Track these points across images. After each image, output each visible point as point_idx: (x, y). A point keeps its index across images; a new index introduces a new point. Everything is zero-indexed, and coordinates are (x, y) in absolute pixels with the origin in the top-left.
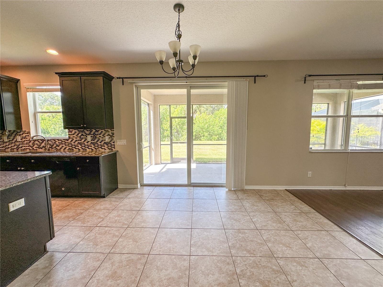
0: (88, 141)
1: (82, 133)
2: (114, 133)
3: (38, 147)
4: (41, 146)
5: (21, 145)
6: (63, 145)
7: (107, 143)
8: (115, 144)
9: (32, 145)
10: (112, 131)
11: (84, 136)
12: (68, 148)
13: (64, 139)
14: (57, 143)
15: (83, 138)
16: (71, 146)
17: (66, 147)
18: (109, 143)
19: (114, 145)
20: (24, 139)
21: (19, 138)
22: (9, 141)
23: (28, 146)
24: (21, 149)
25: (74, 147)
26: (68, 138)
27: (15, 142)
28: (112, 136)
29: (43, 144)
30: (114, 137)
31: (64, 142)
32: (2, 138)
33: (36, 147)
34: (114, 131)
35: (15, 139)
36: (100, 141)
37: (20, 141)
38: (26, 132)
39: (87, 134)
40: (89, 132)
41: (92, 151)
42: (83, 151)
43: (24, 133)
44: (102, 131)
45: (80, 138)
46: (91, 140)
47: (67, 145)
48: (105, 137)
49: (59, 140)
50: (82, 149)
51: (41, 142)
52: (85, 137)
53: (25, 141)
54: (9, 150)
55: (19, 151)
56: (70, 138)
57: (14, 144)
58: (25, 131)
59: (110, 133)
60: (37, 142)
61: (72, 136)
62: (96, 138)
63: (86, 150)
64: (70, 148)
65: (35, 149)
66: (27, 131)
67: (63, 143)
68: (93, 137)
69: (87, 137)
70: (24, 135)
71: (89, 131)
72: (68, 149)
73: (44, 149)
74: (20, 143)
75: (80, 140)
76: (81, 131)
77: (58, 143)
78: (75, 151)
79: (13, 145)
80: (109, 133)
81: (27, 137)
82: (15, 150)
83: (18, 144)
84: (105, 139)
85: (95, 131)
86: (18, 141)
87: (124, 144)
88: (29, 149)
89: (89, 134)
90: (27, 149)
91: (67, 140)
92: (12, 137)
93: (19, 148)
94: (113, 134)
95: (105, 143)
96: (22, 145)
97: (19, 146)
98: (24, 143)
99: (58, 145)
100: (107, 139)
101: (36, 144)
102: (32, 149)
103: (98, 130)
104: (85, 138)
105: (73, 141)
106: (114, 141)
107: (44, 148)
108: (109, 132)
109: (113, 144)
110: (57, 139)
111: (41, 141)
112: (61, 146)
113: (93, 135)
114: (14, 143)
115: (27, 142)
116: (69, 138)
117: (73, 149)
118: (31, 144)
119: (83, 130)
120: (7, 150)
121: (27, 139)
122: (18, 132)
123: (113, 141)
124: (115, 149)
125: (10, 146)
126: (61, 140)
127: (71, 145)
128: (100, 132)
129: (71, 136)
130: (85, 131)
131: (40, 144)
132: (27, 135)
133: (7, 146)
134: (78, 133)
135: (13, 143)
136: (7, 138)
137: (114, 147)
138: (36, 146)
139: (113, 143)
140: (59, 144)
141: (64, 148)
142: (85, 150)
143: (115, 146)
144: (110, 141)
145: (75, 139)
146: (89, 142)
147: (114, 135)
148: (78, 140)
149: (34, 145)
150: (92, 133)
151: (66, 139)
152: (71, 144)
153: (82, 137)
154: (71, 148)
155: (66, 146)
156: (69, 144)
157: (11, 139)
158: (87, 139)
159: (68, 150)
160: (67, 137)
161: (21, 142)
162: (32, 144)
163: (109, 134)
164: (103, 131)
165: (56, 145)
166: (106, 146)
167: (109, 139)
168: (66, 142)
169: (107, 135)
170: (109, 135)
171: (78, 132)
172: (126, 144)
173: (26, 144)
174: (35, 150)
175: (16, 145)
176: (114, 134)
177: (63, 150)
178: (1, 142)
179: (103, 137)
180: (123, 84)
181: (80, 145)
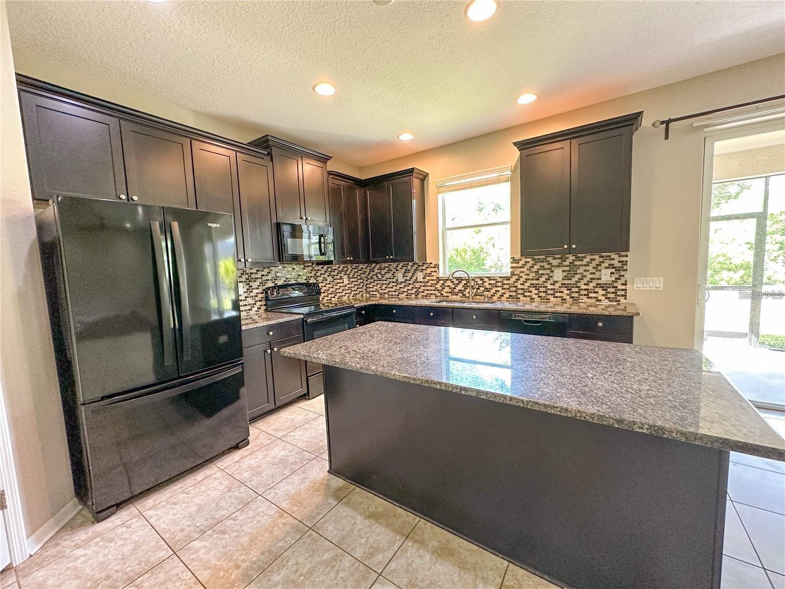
0: (554, 282)
1: (542, 264)
2: (627, 261)
3: (450, 292)
4: (455, 290)
6: (498, 289)
7: (603, 284)
8: (628, 287)
9: (441, 288)
10: (622, 256)
11: (545, 269)
12: (507, 296)
13: (500, 277)
14: (486, 284)
15: (543, 274)
16: (514, 291)
17: (505, 294)
18: (609, 284)
19: (626, 290)
20: (428, 278)
21: (420, 276)
22: (406, 280)
23: (434, 290)
24: (423, 294)
25: (521, 294)
26: (509, 275)
27: (414, 282)
28: (620, 270)
29: (460, 287)
30: (626, 270)
31: (500, 282)
32: (395, 276)
33: (446, 292)
34: (627, 256)
35: (414, 278)
36: (585, 280)
37: (422, 280)
38: (432, 265)
39: (554, 266)
40: (560, 261)
41: (573, 303)
42: (541, 302)
43: (428, 268)
44: (593, 257)
45: (536, 274)
46: (563, 279)
47: (507, 289)
48: (600, 270)
49: (491, 280)
50: (538, 297)
51: (457, 282)
52: (548, 272)
53: (430, 280)
54: (404, 295)
55: (420, 298)
56: (514, 275)
57: (412, 286)
58: (431, 263)
59: (615, 263)
60: (449, 283)
62: (576, 274)
63: (549, 299)
64: (512, 296)
65: (445, 294)
66: (434, 263)
67: (498, 284)
68: (568, 271)
69: (553, 272)
70: (428, 271)
71: (560, 258)
72: (508, 296)
73: (461, 295)
74: (421, 284)
75: (536, 280)
76: (538, 259)
77: (489, 284)
78: (523, 300)
79: (410, 288)
80: (612, 262)
81: (433, 274)
82: (413, 296)
83: (418, 285)
84: (600, 276)
85: (574, 258)
86: (418, 280)
87: (656, 289)
88: (434, 294)
89: (557, 266)
90: (431, 294)
91: (507, 280)
92: (410, 275)
93: (420, 292)
94: (624, 263)
95: (600, 284)
96: (424, 288)
97: (420, 290)
98: (428, 284)
99: (487, 289)
100: (606, 276)
101: (448, 286)
102: (439, 294)
103: (583, 255)
104: (549, 274)
105: (521, 281)
106: (626, 281)
107: (461, 293)
108: (613, 259)
109: (623, 287)
110: (487, 278)
111: (457, 280)
112: (493, 291)
113: (568, 268)
114: (412, 284)
115: (432, 282)
116: (513, 274)
117: (519, 296)
118: (438, 286)
119: (544, 257)
120: (400, 296)
121: (433, 278)
122: (420, 266)
123: (622, 280)
124: (626, 299)
125: (405, 290)
126: (496, 278)
127: (514, 289)
128: (586, 261)
129: (516, 270)
130: (550, 259)
131: (453, 286)
132: (433, 269)
133: (402, 290)
134: (532, 264)
135: (410, 284)
136: (403, 276)
137: (625, 296)
138: (447, 289)
139: (623, 284)
140: (489, 287)
141: (499, 294)
142: (546, 299)
143: (626, 293)
144: (613, 281)
145: (525, 277)
146: (557, 282)
147: (628, 267)
148: (531, 280)
149: (444, 288)
150: (567, 263)
151: (505, 277)
152: (514, 287)
153: (540, 272)
154: (514, 294)
155: (503, 291)
156: (512, 287)
157: (408, 278)
158: (552, 277)
159: (507, 298)
160: (507, 273)
161: (424, 282)
162: (441, 286)
163: (613, 265)
164: (597, 257)
165: (483, 289)
166: (601, 292)
167: (612, 275)
168: (505, 282)
169: (606, 268)
170: (611, 266)
171: (531, 262)
172: (662, 289)
173: (430, 286)
174: (444, 296)
175: (416, 288)
176: (626, 265)
177: (498, 298)
178: (393, 282)
179: (595, 272)
180: (667, 137)
181: (534, 288)
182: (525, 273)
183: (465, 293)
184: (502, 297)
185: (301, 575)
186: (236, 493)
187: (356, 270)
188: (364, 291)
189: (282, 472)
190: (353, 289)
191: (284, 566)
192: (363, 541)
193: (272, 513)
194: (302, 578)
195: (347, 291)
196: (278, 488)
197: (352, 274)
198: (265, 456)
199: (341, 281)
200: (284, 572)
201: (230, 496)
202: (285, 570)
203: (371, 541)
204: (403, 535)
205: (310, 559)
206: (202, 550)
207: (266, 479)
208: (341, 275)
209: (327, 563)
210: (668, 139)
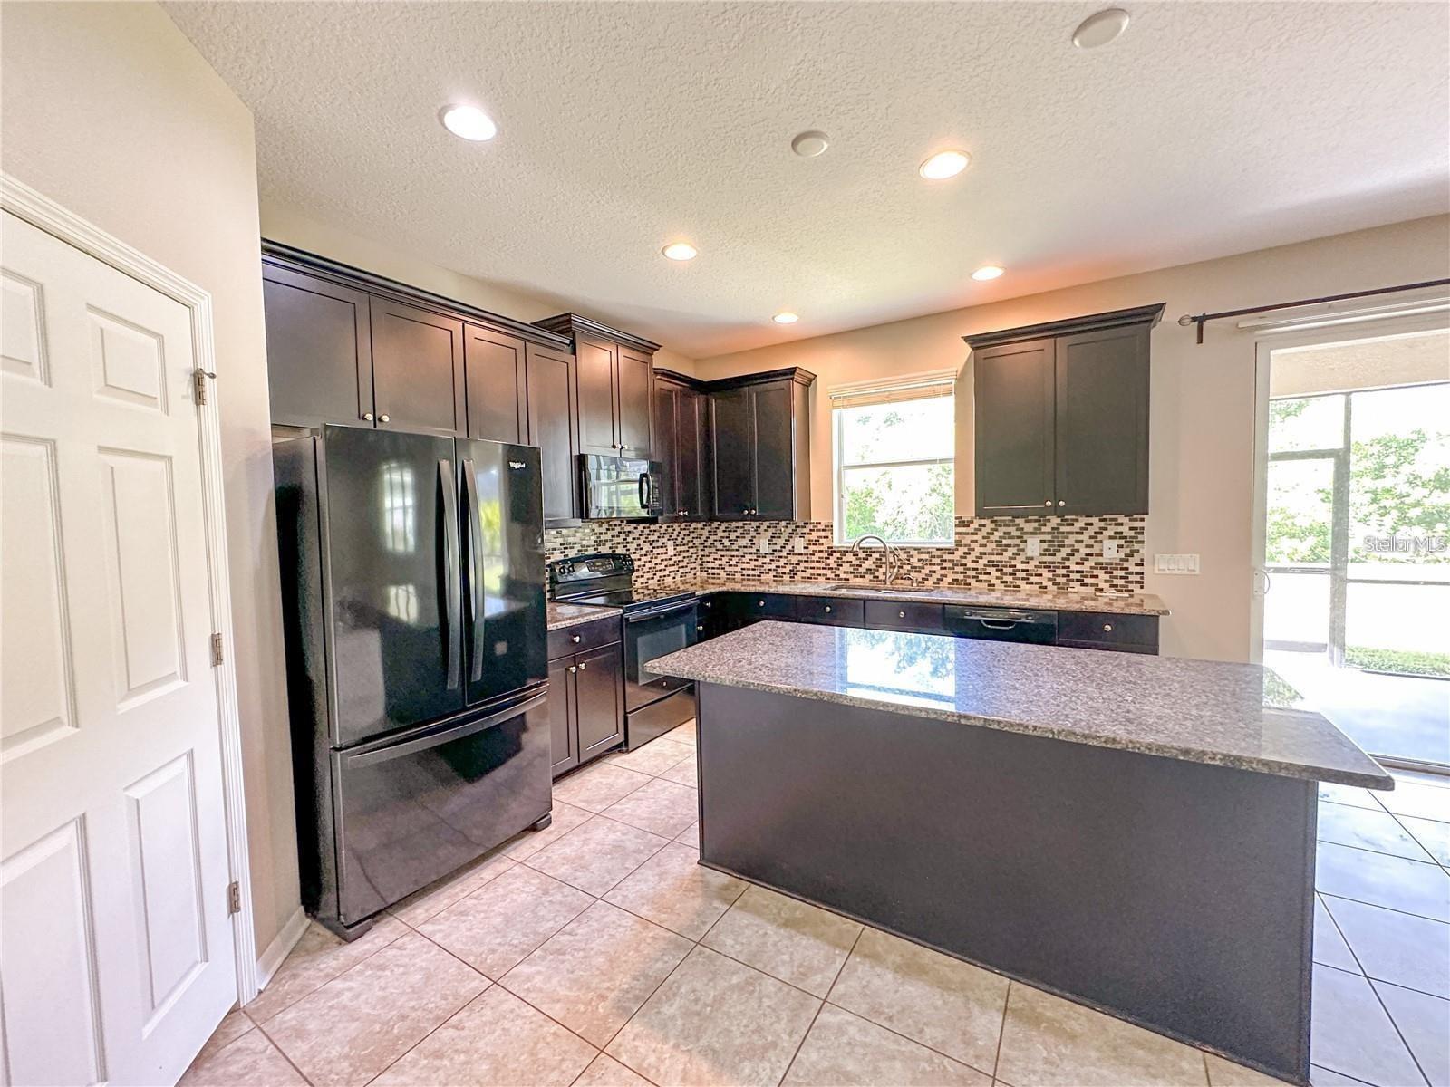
0: (1027, 558)
1: (1008, 529)
2: (1143, 528)
3: (851, 573)
4: (860, 570)
5: (803, 565)
6: (934, 568)
7: (1106, 563)
8: (1146, 569)
9: (835, 565)
10: (1136, 520)
11: (1012, 538)
12: (949, 579)
13: (938, 549)
14: (914, 561)
15: (1010, 546)
16: (961, 573)
17: (946, 576)
18: (1116, 564)
19: (1142, 573)
20: (812, 548)
21: (799, 544)
22: (774, 551)
23: (823, 568)
24: (804, 575)
25: (973, 577)
26: (953, 545)
27: (787, 554)
28: (1132, 541)
29: (869, 564)
30: (1142, 542)
31: (938, 557)
32: (754, 544)
33: (845, 573)
34: (1142, 520)
35: (789, 547)
36: (1077, 557)
37: (803, 551)
38: (819, 527)
39: (1027, 533)
40: (1036, 525)
41: (1058, 593)
42: (1006, 590)
43: (813, 530)
44: (1090, 520)
45: (997, 546)
46: (1041, 555)
47: (950, 568)
48: (1101, 542)
49: (922, 553)
50: (1002, 582)
51: (864, 555)
52: (1017, 542)
53: (816, 551)
54: (770, 576)
55: (798, 581)
56: (961, 546)
57: (784, 560)
58: (820, 523)
59: (1125, 530)
60: (849, 557)
61: (967, 540)
62: (1063, 546)
63: (1019, 587)
64: (957, 580)
65: (843, 576)
66: (824, 522)
67: (934, 560)
68: (1050, 541)
69: (1025, 542)
70: (815, 536)
71: (1036, 521)
72: (951, 581)
73: (871, 577)
74: (800, 558)
75: (998, 554)
76: (1001, 521)
77: (919, 560)
78: (976, 588)
79: (781, 564)
80: (1120, 529)
81: (822, 541)
82: (787, 578)
83: (794, 559)
84: (1102, 550)
85: (1059, 520)
86: (796, 551)
87: (1188, 573)
88: (824, 575)
89: (1031, 533)
90: (817, 575)
91: (949, 553)
92: (781, 542)
93: (798, 571)
94: (1140, 531)
95: (1101, 563)
96: (806, 564)
97: (799, 568)
98: (813, 558)
99: (916, 567)
100: (1110, 551)
101: (848, 562)
102: (833, 576)
103: (1074, 517)
104: (1018, 546)
105: (973, 556)
106: (1142, 560)
107: (871, 574)
108: (1121, 524)
109: (1138, 569)
110: (915, 549)
111: (864, 552)
112: (926, 571)
113: (1049, 537)
114: (785, 557)
115: (821, 555)
116: (959, 544)
117: (969, 581)
118: (831, 561)
119: (1010, 518)
120: (764, 577)
121: (821, 548)
122: (798, 527)
123: (1137, 558)
124: (1142, 587)
125: (773, 567)
126: (930, 550)
127: (962, 569)
128: (1078, 526)
129: (964, 538)
130: (1020, 521)
131: (858, 563)
132: (823, 534)
133: (766, 567)
134: (992, 529)
135: (781, 557)
136: (769, 544)
137: (1141, 583)
138: (846, 567)
139: (1137, 565)
140: (919, 564)
141: (935, 577)
142: (1014, 587)
143: (1142, 578)
144: (1121, 560)
145: (978, 550)
146: (1032, 558)
147: (1145, 537)
148: (990, 554)
149: (841, 565)
150: (1047, 529)
151: (946, 549)
152: (961, 565)
153: (1005, 542)
154: (961, 577)
155: (943, 572)
156: (957, 565)
157: (778, 547)
158: (1023, 550)
159: (949, 584)
160: (950, 542)
161: (805, 554)
162: (835, 562)
163: (1121, 533)
164: (1095, 520)
165: (909, 567)
166: (1103, 576)
167: (1120, 549)
168: (946, 557)
169: (1111, 538)
170: (1119, 535)
171: (990, 526)
172: (1197, 572)
173: (817, 561)
174: (841, 579)
175: (791, 564)
176: (1142, 533)
177: (934, 583)
178: (751, 553)
179: (1092, 543)
180: (1200, 341)
181: (995, 569)
182: (979, 542)
183: (877, 574)
184: (941, 582)
185: (706, 1005)
186: (559, 897)
187: (687, 532)
188: (698, 568)
189: (623, 865)
190: (681, 564)
191: (675, 995)
192: (786, 957)
193: (629, 924)
194: (709, 1009)
195: (672, 569)
196: (625, 888)
197: (680, 539)
198: (585, 842)
199: (663, 550)
200: (677, 1002)
201: (550, 901)
202: (678, 999)
203: (798, 957)
204: (845, 948)
205: (711, 984)
206: (536, 977)
207: (599, 875)
208: (665, 540)
209: (740, 988)
210: (1201, 342)
